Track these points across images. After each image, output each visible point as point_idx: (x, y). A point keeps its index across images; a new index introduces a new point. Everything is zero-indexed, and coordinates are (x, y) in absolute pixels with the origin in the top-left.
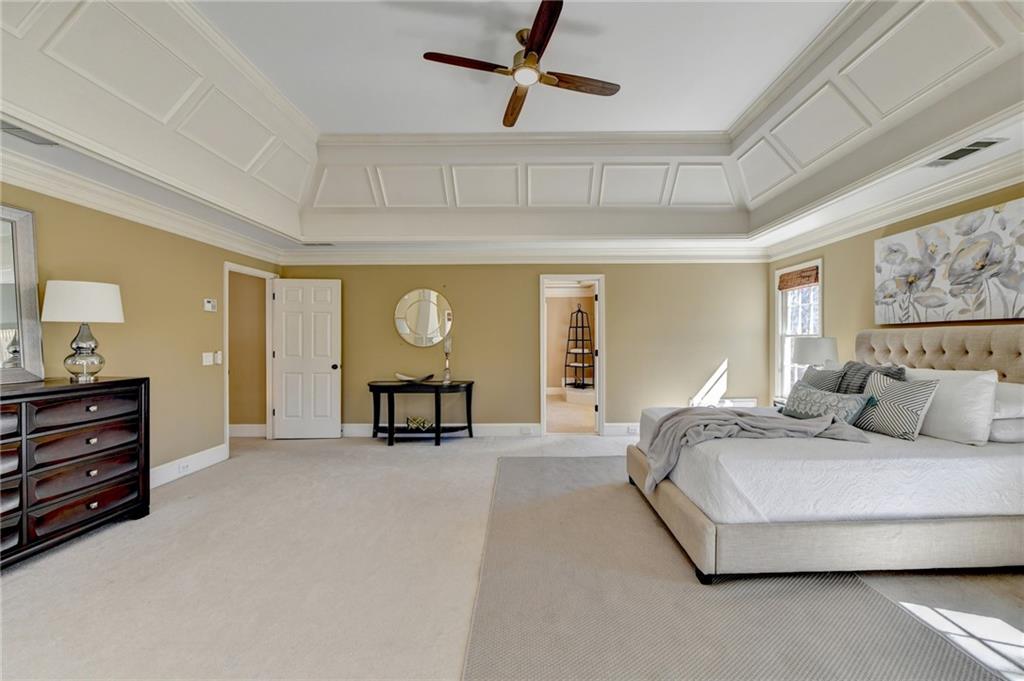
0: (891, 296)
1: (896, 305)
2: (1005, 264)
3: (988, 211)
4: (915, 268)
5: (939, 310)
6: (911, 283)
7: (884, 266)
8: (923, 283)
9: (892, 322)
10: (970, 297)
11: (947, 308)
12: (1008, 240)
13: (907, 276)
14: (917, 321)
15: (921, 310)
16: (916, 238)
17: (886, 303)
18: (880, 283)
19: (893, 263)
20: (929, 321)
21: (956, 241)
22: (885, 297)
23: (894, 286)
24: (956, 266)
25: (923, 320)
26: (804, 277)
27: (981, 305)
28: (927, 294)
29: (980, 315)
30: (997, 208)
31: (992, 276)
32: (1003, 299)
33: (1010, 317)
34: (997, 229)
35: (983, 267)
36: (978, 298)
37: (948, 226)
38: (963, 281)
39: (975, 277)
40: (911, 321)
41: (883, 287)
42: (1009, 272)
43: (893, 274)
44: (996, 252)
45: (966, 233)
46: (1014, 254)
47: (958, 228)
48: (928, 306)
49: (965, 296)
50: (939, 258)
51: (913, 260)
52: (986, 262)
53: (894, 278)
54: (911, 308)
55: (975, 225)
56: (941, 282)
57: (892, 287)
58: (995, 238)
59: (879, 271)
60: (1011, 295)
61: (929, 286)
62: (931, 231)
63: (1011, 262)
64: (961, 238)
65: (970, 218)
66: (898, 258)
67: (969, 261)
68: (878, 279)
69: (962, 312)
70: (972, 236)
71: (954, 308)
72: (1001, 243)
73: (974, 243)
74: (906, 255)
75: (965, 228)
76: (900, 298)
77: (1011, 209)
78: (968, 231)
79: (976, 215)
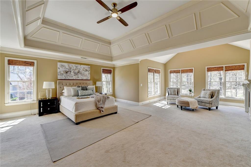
0: (62, 74)
1: (63, 76)
2: (81, 73)
3: (79, 65)
4: (67, 70)
5: (72, 77)
6: (67, 72)
7: (60, 68)
8: (69, 73)
9: (62, 79)
10: (77, 76)
11: (73, 77)
12: (82, 70)
13: (66, 71)
14: (68, 79)
15: (69, 77)
16: (67, 65)
17: (61, 75)
18: (59, 71)
19: (63, 68)
20: (70, 79)
21: (75, 68)
22: (61, 74)
23: (63, 72)
24: (75, 71)
25: (69, 79)
26: (27, 64)
27: (78, 77)
28: (70, 75)
29: (78, 79)
34: (80, 68)
37: (74, 65)
38: (76, 74)
40: (67, 79)
41: (60, 72)
42: (82, 74)
43: (62, 70)
44: (80, 71)
45: (76, 67)
46: (82, 72)
48: (70, 77)
49: (76, 76)
50: (72, 69)
51: (67, 68)
52: (79, 72)
53: (63, 71)
54: (67, 77)
55: (78, 66)
56: (72, 73)
57: (62, 72)
58: (80, 69)
59: (59, 69)
60: (82, 77)
61: (70, 74)
62: (71, 65)
65: (77, 65)
66: (64, 68)
67: (77, 71)
68: (58, 70)
69: (76, 78)
70: (77, 68)
71: (74, 78)
72: (81, 70)
74: (66, 67)
75: (76, 66)
76: (64, 75)
77: (82, 66)
78: (77, 67)
79: (78, 65)
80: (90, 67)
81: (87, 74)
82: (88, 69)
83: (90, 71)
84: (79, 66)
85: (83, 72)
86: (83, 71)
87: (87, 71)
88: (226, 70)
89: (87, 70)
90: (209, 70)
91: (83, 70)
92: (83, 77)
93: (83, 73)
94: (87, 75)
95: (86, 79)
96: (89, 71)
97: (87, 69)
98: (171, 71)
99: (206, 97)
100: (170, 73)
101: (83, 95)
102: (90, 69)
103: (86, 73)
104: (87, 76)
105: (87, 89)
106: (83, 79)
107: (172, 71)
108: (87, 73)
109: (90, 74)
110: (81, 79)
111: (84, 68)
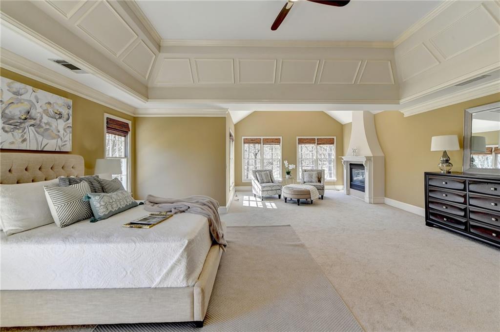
2: (38, 121)
3: (30, 88)
10: (18, 133)
12: (40, 110)
21: (7, 96)
24: (7, 111)
27: (24, 140)
29: (23, 147)
30: (34, 89)
31: (31, 125)
32: (37, 140)
33: (40, 149)
34: (34, 101)
35: (26, 119)
36: (22, 136)
37: (3, 82)
38: (13, 124)
39: (21, 123)
42: (39, 126)
44: (33, 113)
45: (14, 93)
46: (42, 118)
47: (9, 86)
49: (16, 133)
52: (28, 116)
55: (22, 91)
58: (32, 105)
60: (40, 138)
63: (40, 121)
64: (11, 95)
65: (18, 85)
67: (16, 112)
69: (12, 143)
70: (19, 97)
71: (5, 140)
72: (36, 109)
73: (20, 102)
75: (14, 90)
77: (41, 93)
78: (17, 93)
79: (23, 85)
80: (70, 102)
81: (61, 128)
82: (65, 112)
83: (70, 120)
84: (29, 93)
85: (45, 119)
86: (45, 117)
87: (60, 118)
88: (318, 144)
89: (60, 114)
90: (301, 141)
91: (46, 112)
92: (45, 141)
93: (46, 124)
94: (62, 132)
95: (58, 150)
96: (68, 119)
97: (60, 110)
98: (246, 139)
99: (313, 181)
100: (244, 143)
101: (113, 210)
102: (71, 112)
103: (57, 127)
104: (59, 137)
105: (106, 187)
106: (44, 150)
107: (248, 139)
108: (61, 124)
109: (71, 129)
110: (35, 149)
111: (49, 103)
